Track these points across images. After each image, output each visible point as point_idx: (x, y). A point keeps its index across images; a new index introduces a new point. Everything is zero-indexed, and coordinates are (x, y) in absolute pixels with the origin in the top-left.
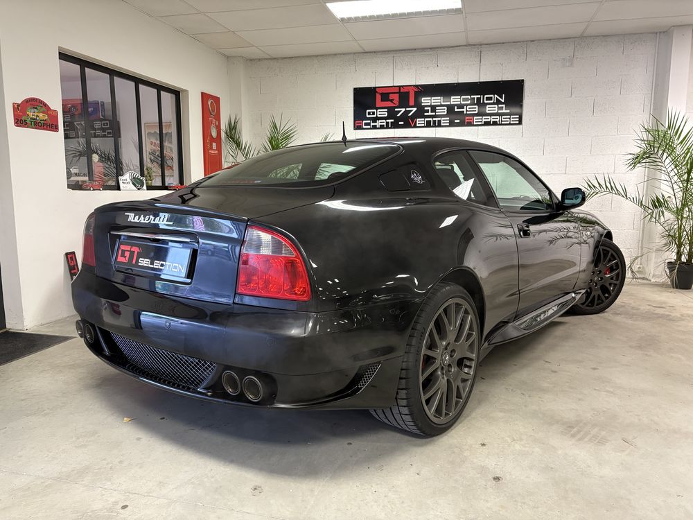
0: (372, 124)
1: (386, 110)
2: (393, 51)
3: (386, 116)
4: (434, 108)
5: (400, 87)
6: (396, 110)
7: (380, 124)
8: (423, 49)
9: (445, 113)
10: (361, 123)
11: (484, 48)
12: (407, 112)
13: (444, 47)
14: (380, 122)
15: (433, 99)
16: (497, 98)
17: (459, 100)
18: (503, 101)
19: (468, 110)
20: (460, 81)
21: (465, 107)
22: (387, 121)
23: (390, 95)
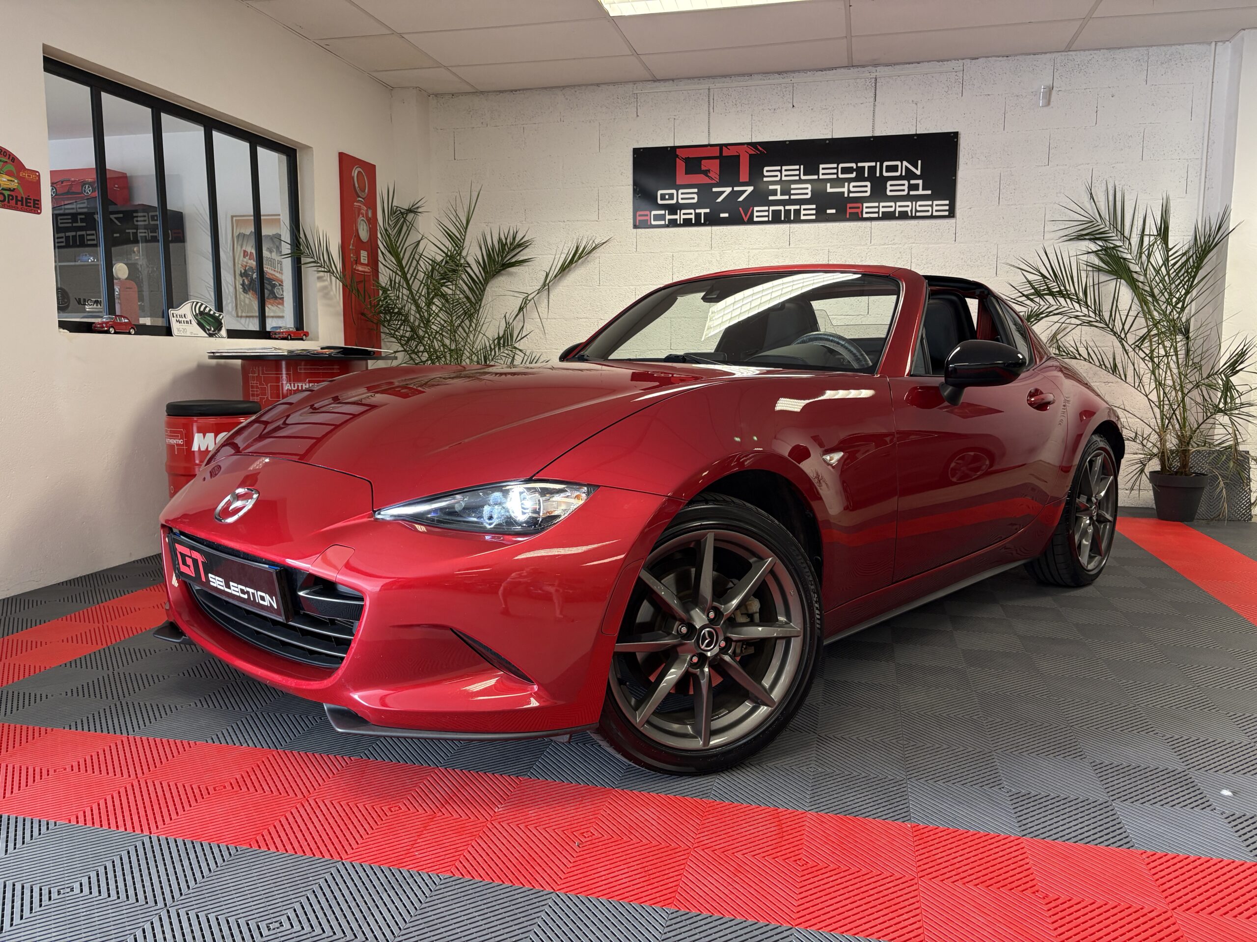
0: (668, 217)
1: (696, 190)
2: (709, 77)
3: (695, 201)
4: (786, 187)
5: (721, 146)
6: (714, 190)
7: (683, 217)
8: (766, 74)
9: (809, 196)
10: (647, 215)
11: (881, 71)
12: (735, 195)
13: (805, 71)
14: (684, 214)
15: (786, 170)
16: (906, 166)
17: (835, 171)
18: (918, 172)
19: (852, 189)
20: (836, 136)
21: (846, 184)
22: (698, 211)
23: (703, 162)
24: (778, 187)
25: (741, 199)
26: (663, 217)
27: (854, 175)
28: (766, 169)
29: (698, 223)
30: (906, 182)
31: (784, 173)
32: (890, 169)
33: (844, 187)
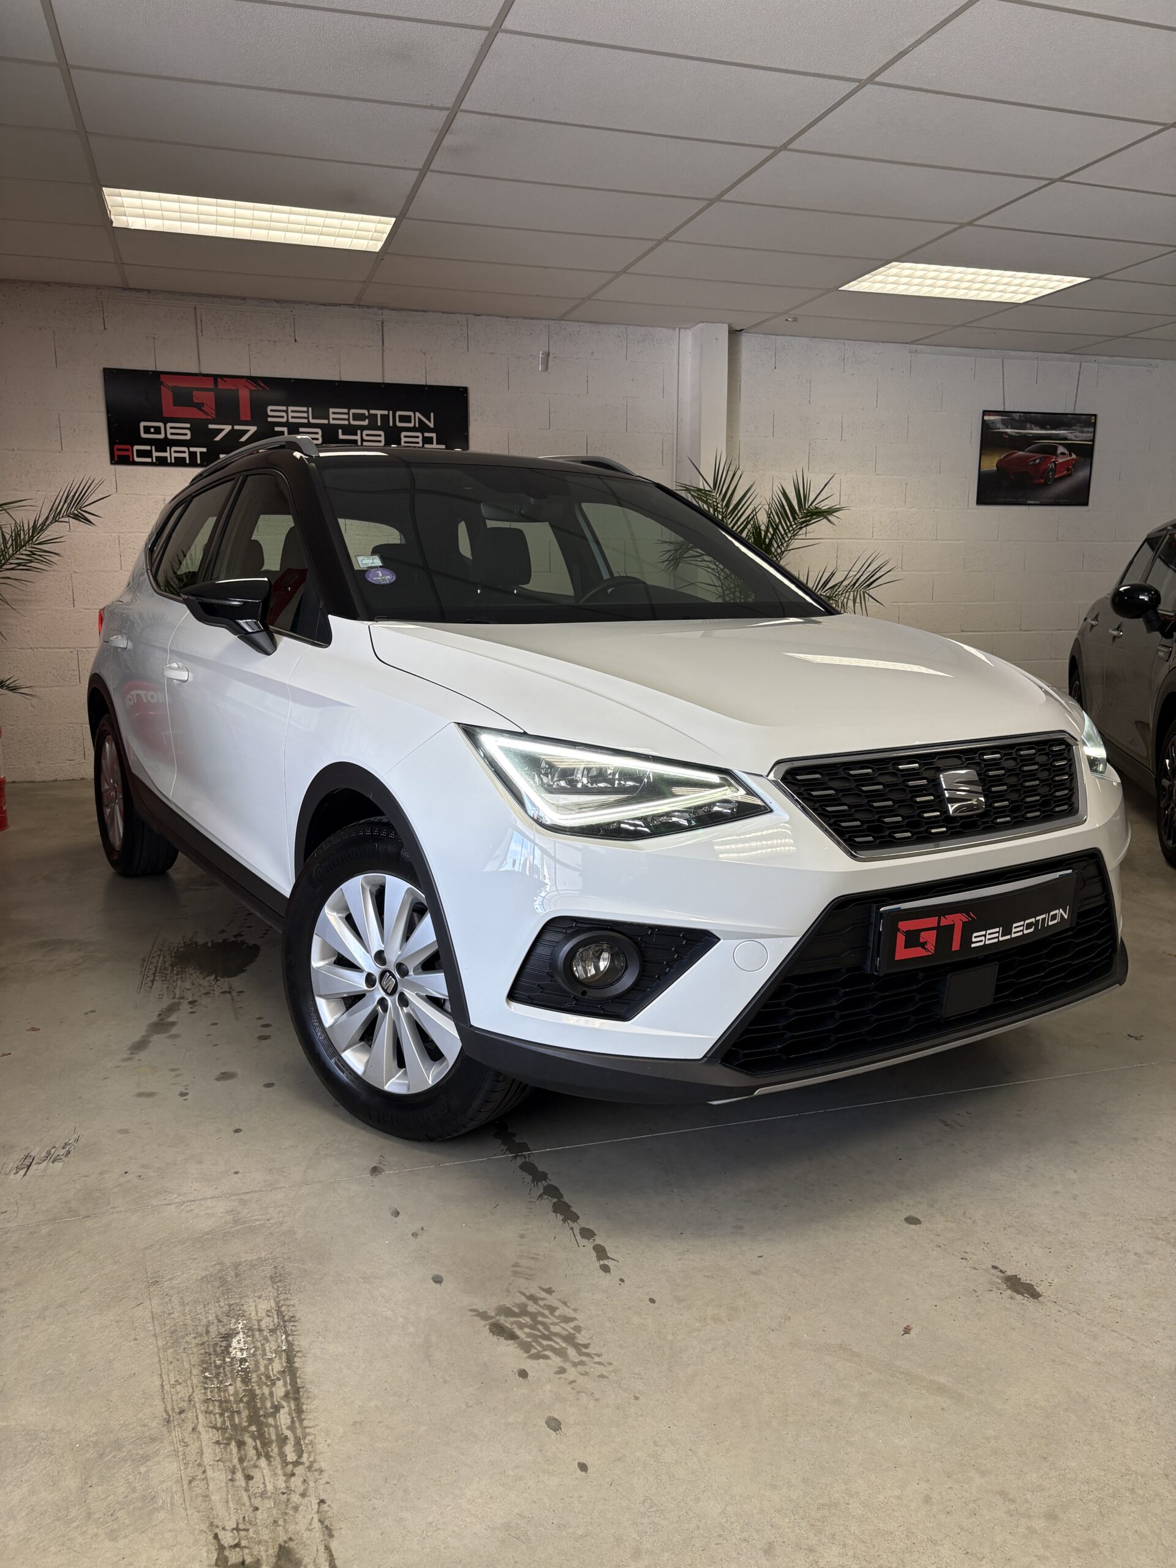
0: (155, 454)
1: (188, 425)
2: (193, 294)
3: (188, 437)
4: (294, 429)
5: (216, 378)
6: (211, 426)
7: (174, 455)
8: (262, 300)
9: (319, 442)
10: (128, 450)
11: (387, 315)
12: (235, 435)
13: (307, 303)
14: (175, 452)
15: (292, 411)
16: (419, 419)
17: (346, 417)
18: (431, 425)
19: (365, 438)
20: (346, 377)
21: (359, 432)
22: (192, 449)
23: (195, 394)
24: (285, 429)
25: (243, 439)
27: (366, 423)
28: (270, 408)
29: (193, 464)
30: (419, 434)
31: (291, 414)
32: (403, 419)
33: (356, 435)
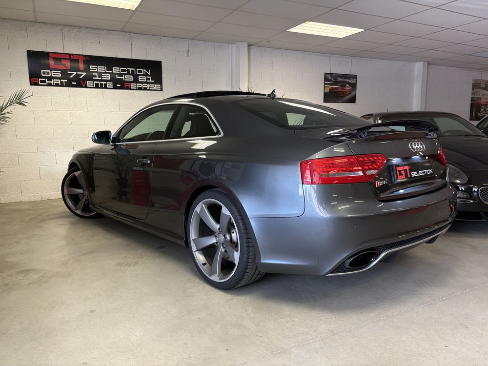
0: (47, 82)
1: (60, 72)
2: (61, 25)
3: (60, 76)
4: (100, 74)
5: (70, 55)
6: (68, 72)
8: (87, 28)
9: (109, 79)
10: (37, 80)
11: (133, 35)
12: (78, 76)
13: (103, 30)
14: (55, 81)
16: (145, 71)
17: (119, 70)
18: (149, 74)
19: (126, 78)
20: (118, 57)
21: (124, 76)
22: (61, 80)
23: (62, 60)
24: (97, 74)
25: (81, 77)
26: (45, 82)
27: (126, 72)
28: (91, 66)
29: (62, 85)
30: (145, 77)
31: (99, 69)
32: (139, 71)
